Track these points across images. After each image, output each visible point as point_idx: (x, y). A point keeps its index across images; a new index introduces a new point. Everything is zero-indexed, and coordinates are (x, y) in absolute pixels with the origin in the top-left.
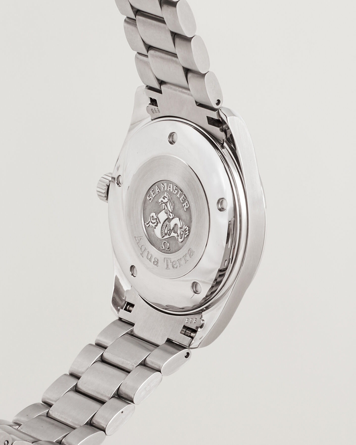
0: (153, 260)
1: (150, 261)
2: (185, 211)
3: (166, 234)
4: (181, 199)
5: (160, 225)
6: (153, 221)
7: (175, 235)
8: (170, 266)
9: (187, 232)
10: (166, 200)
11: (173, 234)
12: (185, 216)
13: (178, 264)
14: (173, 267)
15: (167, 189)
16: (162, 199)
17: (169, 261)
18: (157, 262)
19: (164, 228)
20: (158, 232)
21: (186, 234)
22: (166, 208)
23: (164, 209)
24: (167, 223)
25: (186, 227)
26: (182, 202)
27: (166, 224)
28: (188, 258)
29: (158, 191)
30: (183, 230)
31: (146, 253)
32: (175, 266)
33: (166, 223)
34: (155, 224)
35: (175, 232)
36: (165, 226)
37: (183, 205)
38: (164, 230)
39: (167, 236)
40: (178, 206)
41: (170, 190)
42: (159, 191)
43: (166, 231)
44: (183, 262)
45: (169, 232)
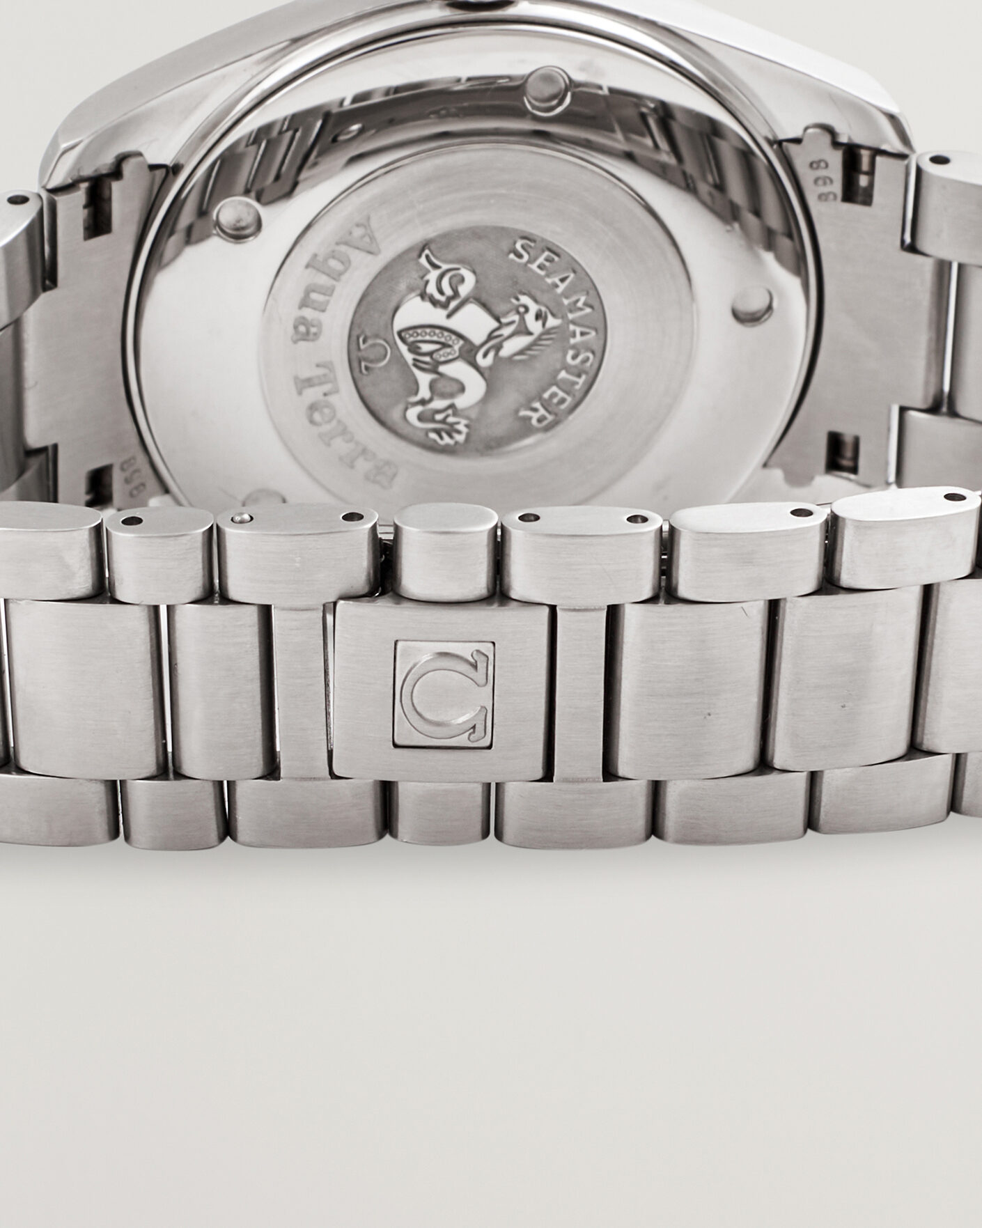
0: (308, 313)
1: (304, 304)
2: (517, 411)
3: (413, 348)
4: (554, 389)
5: (437, 316)
6: (445, 283)
7: (424, 393)
8: (313, 394)
9: (447, 440)
10: (535, 327)
11: (424, 379)
12: (499, 417)
13: (326, 428)
14: (313, 408)
15: (573, 322)
16: (534, 308)
17: (326, 388)
18: (308, 333)
19: (435, 338)
20: (414, 312)
21: (441, 438)
22: (506, 331)
23: (501, 326)
24: (456, 347)
25: (464, 430)
26: (546, 395)
27: (450, 343)
28: (363, 465)
29: (559, 283)
30: (451, 420)
31: (323, 280)
32: (317, 417)
33: (456, 342)
34: (437, 296)
35: (432, 386)
36: (443, 340)
37: (537, 405)
38: (427, 338)
39: (409, 357)
40: (528, 379)
41: (574, 335)
42: (557, 286)
43: (426, 348)
44: (340, 445)
45: (427, 359)
